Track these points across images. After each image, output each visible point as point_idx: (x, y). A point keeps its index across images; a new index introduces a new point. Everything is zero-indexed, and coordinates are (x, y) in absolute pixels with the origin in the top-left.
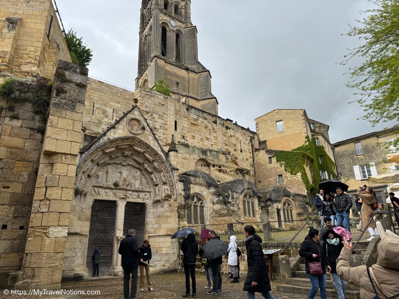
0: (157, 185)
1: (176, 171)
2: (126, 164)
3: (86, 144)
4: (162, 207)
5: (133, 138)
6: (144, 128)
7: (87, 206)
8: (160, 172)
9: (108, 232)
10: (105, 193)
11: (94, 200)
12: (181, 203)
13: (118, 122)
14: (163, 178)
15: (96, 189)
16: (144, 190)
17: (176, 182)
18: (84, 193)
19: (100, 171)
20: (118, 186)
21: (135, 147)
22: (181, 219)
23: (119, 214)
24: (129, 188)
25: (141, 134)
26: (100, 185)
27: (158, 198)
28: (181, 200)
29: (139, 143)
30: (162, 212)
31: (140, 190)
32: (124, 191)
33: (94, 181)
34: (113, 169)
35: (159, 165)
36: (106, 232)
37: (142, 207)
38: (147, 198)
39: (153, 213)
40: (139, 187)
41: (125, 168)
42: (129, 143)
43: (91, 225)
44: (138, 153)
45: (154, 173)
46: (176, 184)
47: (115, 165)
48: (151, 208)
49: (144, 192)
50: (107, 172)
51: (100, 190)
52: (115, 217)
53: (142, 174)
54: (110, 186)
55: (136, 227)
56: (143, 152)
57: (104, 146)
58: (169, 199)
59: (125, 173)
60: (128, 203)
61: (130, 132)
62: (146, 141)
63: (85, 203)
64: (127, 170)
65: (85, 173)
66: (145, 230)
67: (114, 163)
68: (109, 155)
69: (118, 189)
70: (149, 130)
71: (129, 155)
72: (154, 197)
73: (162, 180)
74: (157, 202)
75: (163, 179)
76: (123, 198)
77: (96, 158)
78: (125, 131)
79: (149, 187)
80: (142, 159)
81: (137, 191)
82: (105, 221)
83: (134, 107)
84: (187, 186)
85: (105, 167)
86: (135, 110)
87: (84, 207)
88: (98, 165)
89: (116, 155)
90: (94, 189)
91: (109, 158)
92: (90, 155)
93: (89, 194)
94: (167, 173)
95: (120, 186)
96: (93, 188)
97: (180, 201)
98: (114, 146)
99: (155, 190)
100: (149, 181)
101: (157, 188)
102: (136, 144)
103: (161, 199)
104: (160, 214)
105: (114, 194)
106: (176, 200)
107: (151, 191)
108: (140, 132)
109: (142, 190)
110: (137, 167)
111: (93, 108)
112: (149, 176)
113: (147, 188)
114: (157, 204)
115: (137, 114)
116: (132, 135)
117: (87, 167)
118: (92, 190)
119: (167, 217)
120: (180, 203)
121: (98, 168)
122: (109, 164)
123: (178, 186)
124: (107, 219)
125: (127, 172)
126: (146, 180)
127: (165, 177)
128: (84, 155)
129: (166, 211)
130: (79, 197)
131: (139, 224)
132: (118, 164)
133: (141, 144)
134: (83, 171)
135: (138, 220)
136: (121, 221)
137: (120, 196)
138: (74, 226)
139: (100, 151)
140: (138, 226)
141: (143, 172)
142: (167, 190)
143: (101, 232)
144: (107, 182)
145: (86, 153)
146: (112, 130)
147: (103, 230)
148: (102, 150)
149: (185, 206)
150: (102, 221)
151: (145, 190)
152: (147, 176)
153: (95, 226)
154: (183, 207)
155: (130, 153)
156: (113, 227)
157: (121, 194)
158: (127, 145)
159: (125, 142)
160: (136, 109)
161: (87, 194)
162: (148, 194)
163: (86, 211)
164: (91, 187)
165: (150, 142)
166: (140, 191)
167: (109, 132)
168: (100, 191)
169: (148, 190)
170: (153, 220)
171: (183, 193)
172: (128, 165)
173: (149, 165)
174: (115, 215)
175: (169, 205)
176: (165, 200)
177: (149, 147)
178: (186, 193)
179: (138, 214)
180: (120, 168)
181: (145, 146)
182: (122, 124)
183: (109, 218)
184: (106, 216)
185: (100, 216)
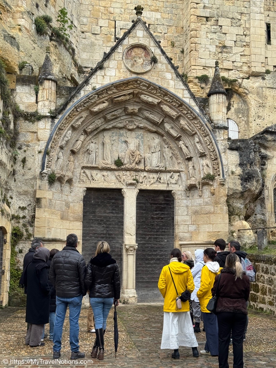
0: (189, 159)
1: (222, 132)
2: (135, 127)
3: (61, 101)
4: (200, 196)
5: (136, 81)
6: (154, 60)
7: (75, 198)
8: (193, 135)
9: (113, 238)
10: (103, 178)
11: (85, 189)
12: (235, 188)
13: (107, 57)
14: (198, 146)
15: (88, 172)
16: (168, 169)
17: (221, 151)
18: (66, 179)
19: (92, 142)
20: (122, 164)
21: (142, 96)
22: (237, 217)
23: (128, 209)
24: (141, 167)
25: (150, 71)
26: (94, 165)
27: (192, 182)
28: (235, 183)
29: (148, 88)
30: (200, 205)
31: (161, 169)
32: (132, 172)
33: (83, 160)
34: (114, 138)
35: (188, 123)
36: (109, 238)
37: (168, 197)
38: (173, 181)
39: (187, 206)
40: (159, 164)
41: (133, 134)
42: (131, 91)
43: (84, 227)
44: (150, 106)
45: (183, 138)
46: (222, 155)
47: (115, 130)
48: (183, 198)
49: (169, 172)
50: (103, 144)
51: (94, 172)
52: (123, 214)
53: (164, 141)
54: (108, 166)
55: (159, 229)
56: (159, 103)
57: (88, 102)
58: (211, 183)
59: (133, 142)
60: (141, 191)
61: (131, 71)
62: (159, 83)
63: (72, 194)
64: (136, 138)
65: (65, 149)
66: (175, 235)
67: (114, 128)
68: (101, 115)
69: (122, 170)
70: (165, 61)
71: (136, 111)
72: (187, 179)
73: (198, 150)
74: (191, 188)
75: (199, 148)
76: (131, 184)
77: (79, 123)
78: (121, 71)
79: (179, 163)
80: (159, 116)
81: (156, 172)
82: (107, 221)
83: (135, 24)
84: (248, 158)
85: (101, 135)
86: (137, 28)
87: (70, 200)
88: (85, 132)
89: (113, 113)
90: (84, 172)
91: (103, 120)
92: (66, 119)
93: (78, 181)
94: (205, 136)
95: (125, 164)
96: (82, 171)
97: (231, 186)
98: (106, 100)
99: (187, 167)
100: (177, 152)
101: (190, 164)
102: (144, 90)
103: (197, 183)
104: (198, 208)
105: (117, 179)
106: (223, 185)
107: (181, 169)
108: (149, 68)
109: (164, 169)
110: (154, 130)
111: (114, 30)
112: (176, 143)
113: (173, 165)
114: (192, 192)
115: (141, 35)
116: (134, 76)
117: (66, 139)
118: (82, 174)
119: (209, 213)
120: (232, 189)
121: (88, 138)
122: (104, 130)
123: (227, 159)
124: (110, 218)
125: (137, 141)
126: (171, 151)
127: (202, 144)
128: (56, 121)
129: (207, 203)
130: (59, 186)
131: (164, 226)
132: (120, 128)
133: (152, 89)
134: (59, 145)
135: (162, 218)
136: (131, 221)
137: (126, 181)
138: (53, 229)
139: (82, 111)
140: (162, 229)
141: (165, 138)
142: (208, 166)
143: (103, 238)
144: (104, 160)
145: (60, 116)
146: (99, 73)
147: (106, 234)
148: (87, 109)
149: (242, 193)
150: (101, 220)
151: (171, 169)
152: (172, 145)
153: (91, 229)
154: (239, 195)
155: (136, 108)
156: (120, 230)
157: (128, 177)
158: (129, 94)
159: (124, 90)
160: (139, 26)
161: (73, 180)
162: (176, 176)
163: (74, 206)
164: (80, 169)
165: (168, 84)
166: (161, 172)
167: (94, 77)
168: (93, 175)
169: (177, 168)
170: (187, 218)
171: (239, 171)
172: (138, 128)
173: (173, 126)
174: (123, 211)
175: (211, 193)
176: (204, 184)
177: (165, 93)
178: (244, 170)
179: (162, 209)
180: (125, 135)
181: (159, 93)
182: (115, 60)
183: (113, 217)
184: (108, 213)
185: (98, 212)
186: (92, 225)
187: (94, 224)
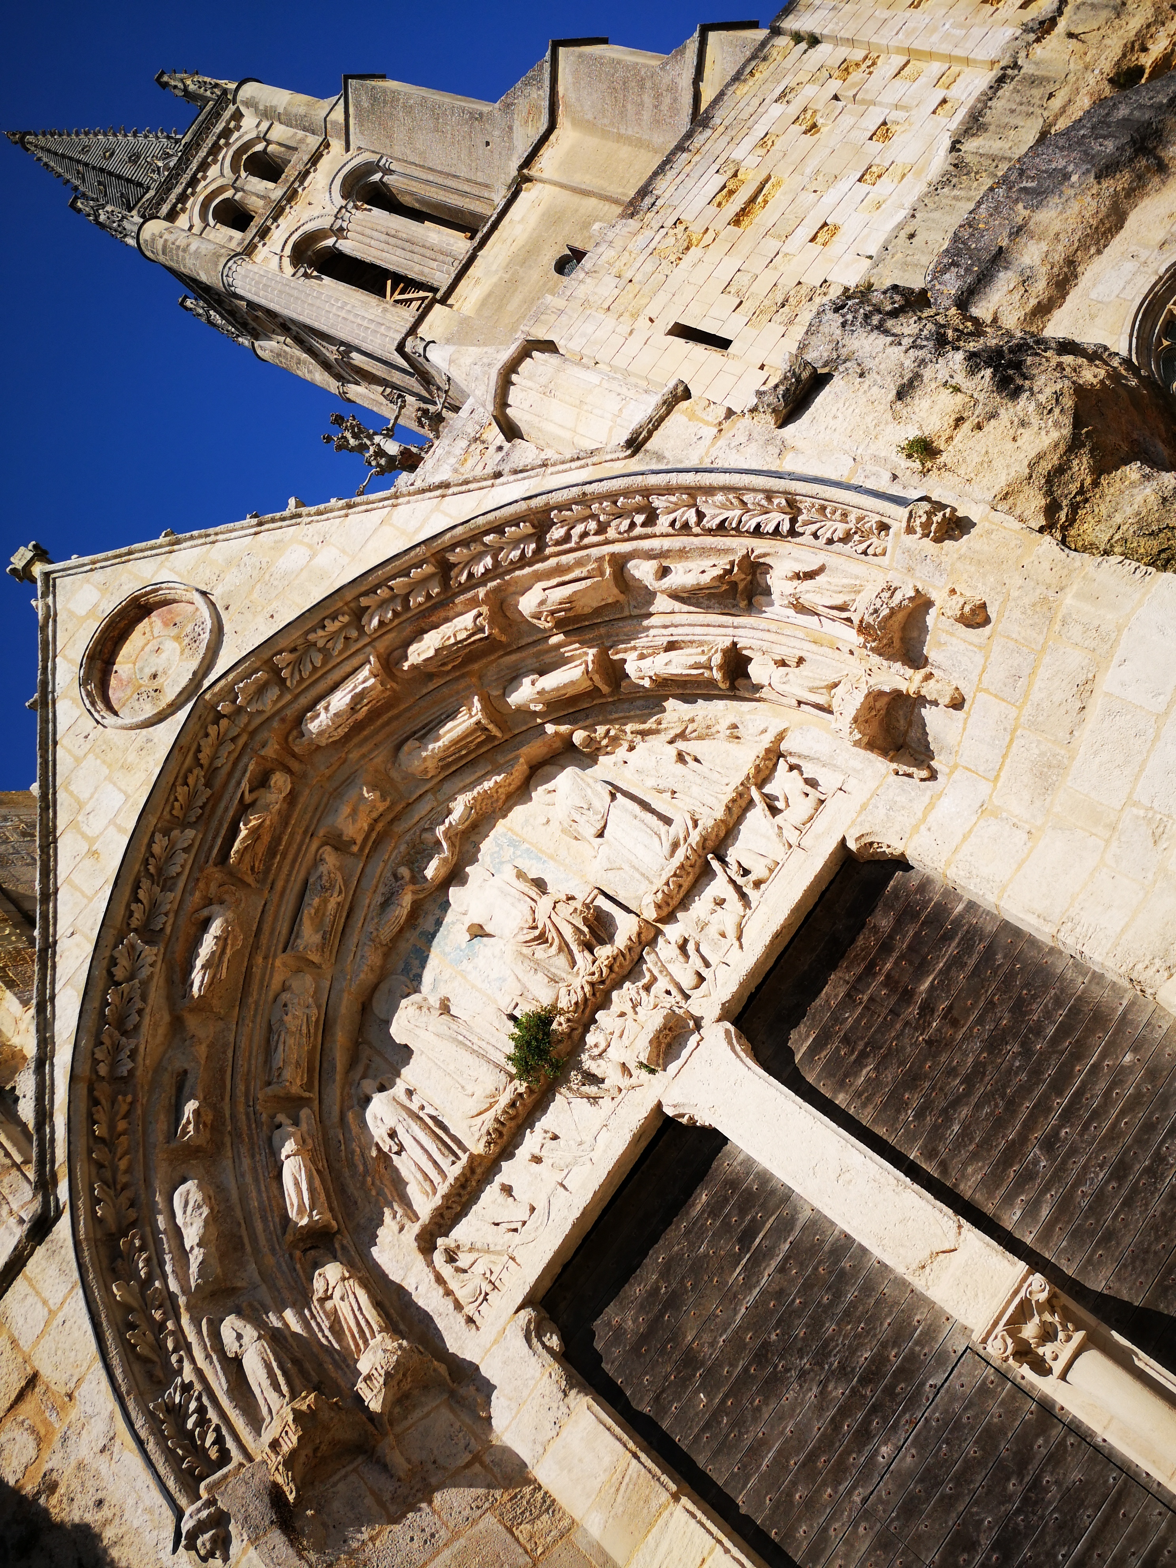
0: (736, 666)
2: (445, 849)
4: (959, 703)
5: (208, 716)
8: (623, 583)
12: (1021, 467)
15: (464, 1230)
24: (625, 931)
25: (217, 631)
27: (847, 703)
28: (990, 457)
29: (276, 679)
34: (428, 978)
35: (547, 575)
36: (889, 1391)
38: (801, 809)
47: (406, 949)
49: (743, 805)
55: (1026, 1051)
56: (384, 673)
59: (495, 899)
60: (739, 1012)
61: (157, 718)
67: (389, 947)
69: (573, 1042)
72: (840, 731)
73: (703, 590)
74: (892, 728)
78: (132, 755)
79: (731, 735)
80: (455, 703)
81: (698, 872)
82: (784, 1323)
83: (46, 600)
85: (375, 1034)
86: (61, 602)
88: (287, 1101)
90: (451, 1252)
93: (460, 1324)
96: (440, 1257)
97: (992, 484)
99: (770, 698)
101: (761, 672)
102: (279, 707)
103: (869, 684)
104: (1025, 751)
108: (208, 628)
112: (631, 698)
113: (725, 766)
115: (94, 598)
116: (181, 714)
118: (449, 1271)
120: (1015, 487)
124: (780, 1294)
126: (657, 742)
127: (678, 555)
129: (1015, 676)
131: (1020, 1008)
137: (631, 1057)
140: (1037, 1030)
141: (577, 741)
143: (863, 1435)
147: (855, 1398)
148: (174, 1021)
150: (762, 1356)
153: (767, 1460)
157: (623, 1035)
160: (65, 588)
162: (783, 782)
166: (712, 848)
169: (748, 760)
170: (1055, 844)
171: (934, 415)
175: (966, 620)
177: (346, 608)
179: (920, 959)
180: (450, 918)
181: (330, 638)
183: (782, 1269)
184: (748, 1286)
185: (706, 1337)
186: (748, 1439)
187: (755, 1419)
